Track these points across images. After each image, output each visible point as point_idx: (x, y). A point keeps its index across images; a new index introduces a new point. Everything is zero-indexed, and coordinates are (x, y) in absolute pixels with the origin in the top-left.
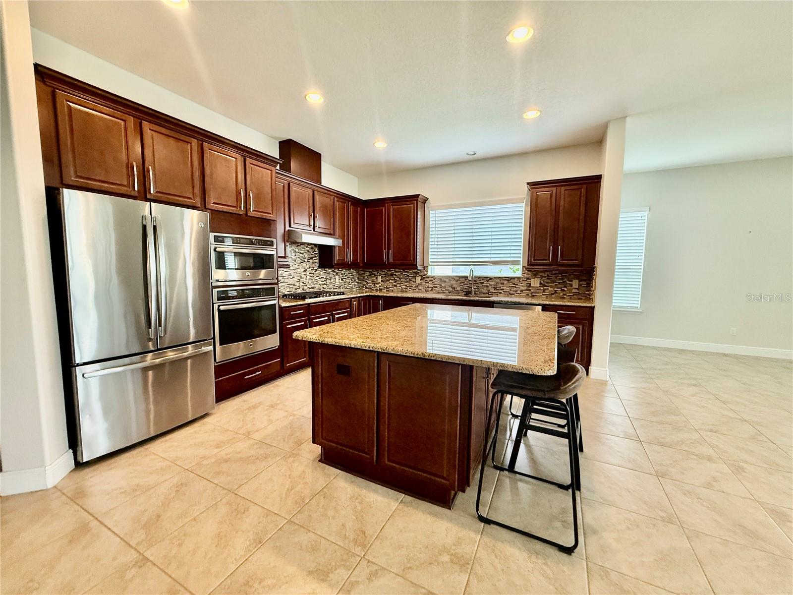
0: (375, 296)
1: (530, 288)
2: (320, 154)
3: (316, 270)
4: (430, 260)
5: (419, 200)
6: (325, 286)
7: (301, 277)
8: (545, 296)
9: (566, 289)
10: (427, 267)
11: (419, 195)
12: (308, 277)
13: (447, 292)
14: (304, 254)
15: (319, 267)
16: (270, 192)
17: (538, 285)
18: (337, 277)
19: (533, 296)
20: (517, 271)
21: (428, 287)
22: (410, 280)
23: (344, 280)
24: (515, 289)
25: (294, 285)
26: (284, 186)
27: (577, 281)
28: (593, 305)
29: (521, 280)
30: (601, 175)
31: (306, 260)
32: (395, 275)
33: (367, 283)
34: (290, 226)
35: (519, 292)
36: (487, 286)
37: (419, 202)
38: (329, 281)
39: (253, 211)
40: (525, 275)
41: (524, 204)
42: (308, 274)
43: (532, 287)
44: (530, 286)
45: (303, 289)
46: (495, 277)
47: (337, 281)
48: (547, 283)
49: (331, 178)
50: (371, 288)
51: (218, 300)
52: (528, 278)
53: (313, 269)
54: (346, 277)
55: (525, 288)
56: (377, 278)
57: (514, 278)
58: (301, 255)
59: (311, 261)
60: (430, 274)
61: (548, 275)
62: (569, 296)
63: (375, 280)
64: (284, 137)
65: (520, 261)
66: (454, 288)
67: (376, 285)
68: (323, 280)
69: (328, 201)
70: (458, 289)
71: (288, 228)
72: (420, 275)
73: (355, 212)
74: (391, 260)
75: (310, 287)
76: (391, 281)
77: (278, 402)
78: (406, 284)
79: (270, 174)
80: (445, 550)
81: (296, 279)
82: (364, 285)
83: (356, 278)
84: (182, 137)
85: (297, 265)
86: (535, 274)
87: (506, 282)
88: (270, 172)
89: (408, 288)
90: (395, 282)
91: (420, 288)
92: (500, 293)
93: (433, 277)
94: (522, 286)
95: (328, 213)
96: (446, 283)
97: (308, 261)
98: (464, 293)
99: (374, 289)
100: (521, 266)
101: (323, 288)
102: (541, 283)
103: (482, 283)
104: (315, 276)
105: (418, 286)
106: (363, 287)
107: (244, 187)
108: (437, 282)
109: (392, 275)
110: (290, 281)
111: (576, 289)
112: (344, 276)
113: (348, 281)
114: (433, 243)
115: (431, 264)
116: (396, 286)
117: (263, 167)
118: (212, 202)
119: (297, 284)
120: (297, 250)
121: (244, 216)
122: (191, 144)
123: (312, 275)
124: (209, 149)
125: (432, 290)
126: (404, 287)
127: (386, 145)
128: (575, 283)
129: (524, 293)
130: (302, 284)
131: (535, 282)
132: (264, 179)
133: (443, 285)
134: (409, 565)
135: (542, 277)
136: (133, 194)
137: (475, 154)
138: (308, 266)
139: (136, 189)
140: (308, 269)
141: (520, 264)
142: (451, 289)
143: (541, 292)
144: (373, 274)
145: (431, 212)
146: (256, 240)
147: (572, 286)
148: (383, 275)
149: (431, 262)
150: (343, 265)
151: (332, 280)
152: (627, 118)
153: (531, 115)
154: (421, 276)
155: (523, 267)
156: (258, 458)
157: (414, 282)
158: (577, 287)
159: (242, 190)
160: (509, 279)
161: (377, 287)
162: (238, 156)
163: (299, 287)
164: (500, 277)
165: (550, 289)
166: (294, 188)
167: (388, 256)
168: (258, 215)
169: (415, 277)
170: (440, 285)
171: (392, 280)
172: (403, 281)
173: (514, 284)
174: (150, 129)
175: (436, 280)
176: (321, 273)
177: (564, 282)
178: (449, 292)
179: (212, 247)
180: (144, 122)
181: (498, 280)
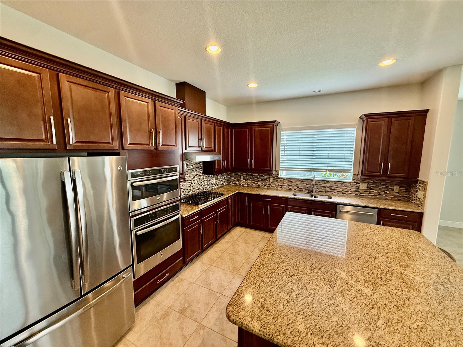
0: (243, 193)
1: (359, 190)
2: (205, 92)
3: (201, 176)
4: (280, 166)
5: (275, 124)
6: (207, 186)
7: (192, 183)
8: (371, 197)
9: (388, 192)
10: (279, 171)
11: (275, 121)
12: (196, 182)
13: (293, 189)
14: (194, 166)
15: (203, 173)
16: (174, 128)
17: (366, 188)
19: (361, 195)
20: (349, 178)
21: (279, 185)
22: (265, 179)
23: (218, 179)
24: (346, 190)
25: (187, 189)
26: (181, 119)
27: (398, 187)
29: (352, 184)
30: (428, 110)
31: (195, 170)
32: (254, 175)
33: (233, 180)
34: (186, 149)
35: (349, 192)
36: (325, 187)
37: (274, 126)
38: (209, 182)
39: (162, 145)
40: (355, 180)
41: (356, 128)
42: (196, 180)
43: (360, 189)
44: (359, 189)
45: (193, 191)
46: (330, 181)
47: (214, 181)
48: (373, 187)
49: (212, 110)
50: (236, 184)
51: (135, 227)
52: (357, 183)
53: (199, 176)
54: (219, 177)
55: (355, 190)
56: (240, 177)
57: (346, 182)
58: (191, 167)
59: (198, 170)
60: (280, 176)
61: (374, 181)
62: (390, 197)
63: (239, 179)
64: (179, 80)
65: (351, 170)
66: (298, 187)
67: (240, 182)
68: (205, 182)
69: (211, 126)
70: (302, 187)
71: (184, 151)
72: (272, 177)
73: (228, 132)
74: (253, 166)
75: (197, 188)
76: (250, 180)
78: (262, 182)
79: (174, 113)
81: (189, 185)
82: (231, 181)
83: (225, 177)
84: (101, 87)
85: (189, 174)
86: (363, 180)
87: (339, 185)
88: (174, 111)
89: (264, 185)
90: (254, 180)
91: (273, 185)
92: (335, 192)
93: (283, 178)
94: (353, 188)
95: (211, 135)
96: (293, 183)
98: (306, 191)
99: (239, 184)
100: (352, 174)
101: (206, 188)
102: (367, 187)
103: (320, 185)
104: (200, 180)
105: (271, 184)
106: (230, 183)
107: (154, 126)
108: (286, 182)
109: (252, 175)
111: (396, 192)
113: (221, 179)
114: (283, 154)
115: (280, 169)
116: (254, 183)
117: (169, 108)
118: (129, 143)
119: (189, 188)
120: (188, 164)
121: (155, 151)
122: (108, 92)
123: (198, 180)
124: (125, 97)
125: (281, 187)
126: (261, 184)
127: (257, 85)
128: (396, 189)
129: (354, 193)
130: (192, 188)
131: (363, 186)
132: (170, 118)
133: (290, 184)
135: (369, 183)
136: (51, 149)
137: (320, 91)
138: (196, 174)
139: (55, 142)
140: (196, 176)
141: (351, 172)
142: (297, 188)
143: (367, 194)
144: (237, 174)
145: (281, 132)
147: (393, 190)
148: (245, 175)
149: (281, 168)
150: (220, 171)
151: (211, 181)
153: (387, 62)
154: (274, 177)
155: (354, 175)
157: (268, 181)
158: (398, 191)
159: (153, 129)
160: (342, 183)
161: (240, 183)
162: (150, 101)
163: (190, 190)
164: (335, 181)
165: (375, 191)
166: (188, 120)
167: (251, 162)
168: (166, 148)
169: (269, 178)
170: (288, 184)
171: (252, 179)
172: (260, 180)
173: (346, 186)
174: (68, 81)
175: (285, 181)
176: (204, 177)
177: (386, 187)
178: (295, 190)
179: (129, 183)
180: (61, 74)
181: (333, 183)
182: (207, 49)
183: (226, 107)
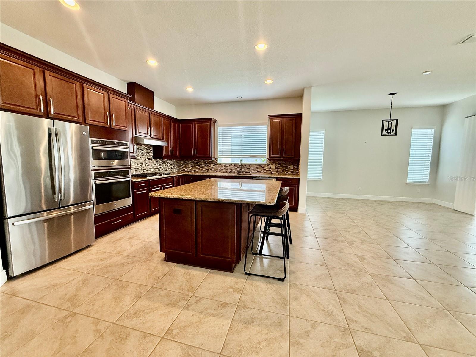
0: (188, 175)
1: (271, 170)
2: (153, 92)
3: (151, 160)
4: (219, 155)
5: (212, 121)
6: (157, 170)
7: (143, 165)
8: (278, 174)
9: (287, 170)
10: (217, 158)
11: (212, 118)
12: (147, 164)
13: (228, 172)
14: (144, 150)
15: (153, 158)
16: (124, 114)
17: (275, 168)
18: (164, 164)
19: (272, 173)
20: (264, 161)
21: (218, 169)
22: (207, 166)
23: (168, 166)
24: (263, 170)
25: (138, 169)
26: (131, 110)
27: (293, 166)
28: (299, 177)
29: (266, 165)
30: (302, 114)
31: (145, 154)
32: (199, 163)
33: (183, 168)
34: (136, 134)
35: (265, 171)
36: (249, 169)
37: (212, 122)
38: (160, 167)
39: (115, 125)
40: (268, 163)
41: (267, 126)
42: (147, 163)
43: (272, 169)
44: (270, 169)
45: (144, 172)
46: (253, 164)
47: (164, 166)
48: (279, 167)
49: (160, 106)
50: (184, 171)
51: (94, 178)
52: (269, 164)
53: (150, 160)
54: (170, 164)
55: (268, 169)
56: (188, 165)
57: (263, 164)
58: (142, 151)
59: (148, 155)
60: (219, 162)
61: (279, 163)
62: (289, 173)
63: (187, 166)
64: (129, 80)
65: (265, 155)
66: (232, 170)
67: (188, 169)
68: (156, 166)
69: (158, 119)
70: (234, 170)
71: (134, 135)
72: (213, 163)
73: (175, 126)
74: (196, 154)
75: (148, 170)
76: (196, 166)
77: (134, 236)
78: (205, 168)
79: (124, 104)
80: (230, 287)
81: (139, 165)
82: (180, 169)
83: (176, 165)
84: (71, 80)
85: (140, 157)
86: (273, 163)
87: (259, 167)
88: (124, 102)
89: (207, 170)
90: (199, 167)
91: (213, 170)
92: (256, 172)
93: (220, 164)
94: (267, 169)
95: (158, 126)
96: (228, 167)
97: (146, 155)
98: (237, 173)
99: (187, 171)
100: (266, 158)
101: (156, 171)
102: (276, 167)
103: (247, 167)
104: (151, 164)
105: (212, 169)
106: (180, 170)
107: (109, 111)
108: (223, 167)
109: (197, 163)
110: (136, 167)
111: (292, 169)
112: (168, 163)
113: (171, 166)
114: (220, 145)
115: (219, 157)
116: (199, 169)
117: (120, 99)
118: (90, 120)
119: (140, 169)
120: (140, 148)
121: (109, 128)
122: (75, 84)
123: (149, 163)
124: (87, 88)
125: (220, 171)
126: (204, 170)
127: (193, 90)
128: (292, 167)
129: (268, 172)
130: (143, 168)
131: (273, 167)
132: (121, 106)
133: (226, 169)
134: (214, 295)
135: (276, 164)
136: (40, 114)
137: (241, 98)
138: (146, 158)
139: (42, 111)
140: (147, 160)
141: (265, 157)
142: (231, 171)
143: (276, 172)
144: (186, 162)
145: (219, 128)
146: (117, 142)
147: (290, 168)
148: (192, 163)
149: (220, 156)
150: (168, 157)
151: (161, 166)
152: (312, 87)
153: (269, 82)
154: (214, 163)
155: (267, 158)
156: (128, 263)
157: (210, 167)
158: (293, 169)
159: (108, 113)
160: (260, 165)
161: (188, 170)
162: (105, 93)
163: (141, 170)
164: (256, 164)
165: (280, 170)
166: (138, 112)
167: (195, 152)
168: (117, 127)
169: (210, 164)
170: (225, 168)
171: (197, 166)
172: (204, 166)
173: (263, 167)
174: (50, 75)
175: (222, 166)
176: (155, 162)
177: (286, 166)
178: (230, 172)
179: (90, 146)
180: (46, 71)
181: (255, 166)
182: (148, 62)
183: (175, 107)
